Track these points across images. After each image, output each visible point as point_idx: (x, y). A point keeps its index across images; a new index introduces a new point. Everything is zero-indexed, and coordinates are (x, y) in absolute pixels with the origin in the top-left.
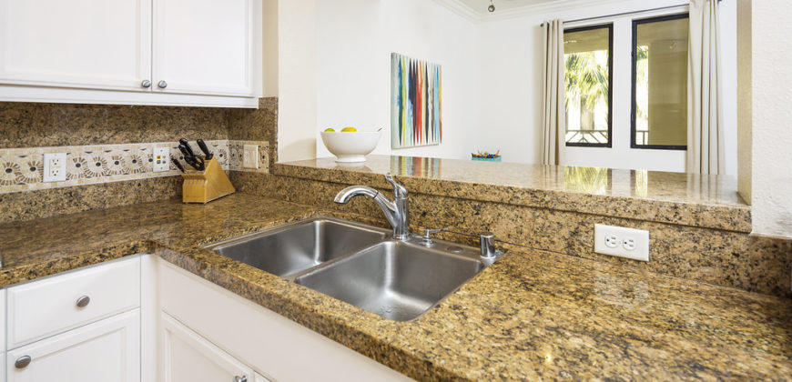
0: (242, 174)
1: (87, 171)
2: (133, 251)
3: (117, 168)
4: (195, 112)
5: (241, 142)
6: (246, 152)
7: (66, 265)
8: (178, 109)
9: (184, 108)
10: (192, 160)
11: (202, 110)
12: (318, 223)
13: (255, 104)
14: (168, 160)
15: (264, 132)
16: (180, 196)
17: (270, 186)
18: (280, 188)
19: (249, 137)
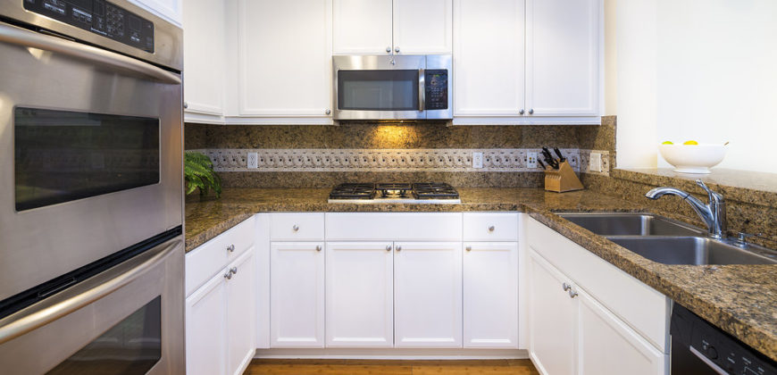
0: (589, 175)
1: (492, 164)
2: (514, 209)
3: (506, 163)
4: (554, 128)
5: (588, 151)
6: (591, 159)
7: (485, 208)
8: (542, 126)
9: (547, 126)
10: (551, 161)
11: (559, 127)
12: (645, 218)
13: (598, 122)
14: (536, 160)
15: (604, 144)
16: (543, 186)
17: (610, 187)
18: (617, 188)
19: (592, 147)
